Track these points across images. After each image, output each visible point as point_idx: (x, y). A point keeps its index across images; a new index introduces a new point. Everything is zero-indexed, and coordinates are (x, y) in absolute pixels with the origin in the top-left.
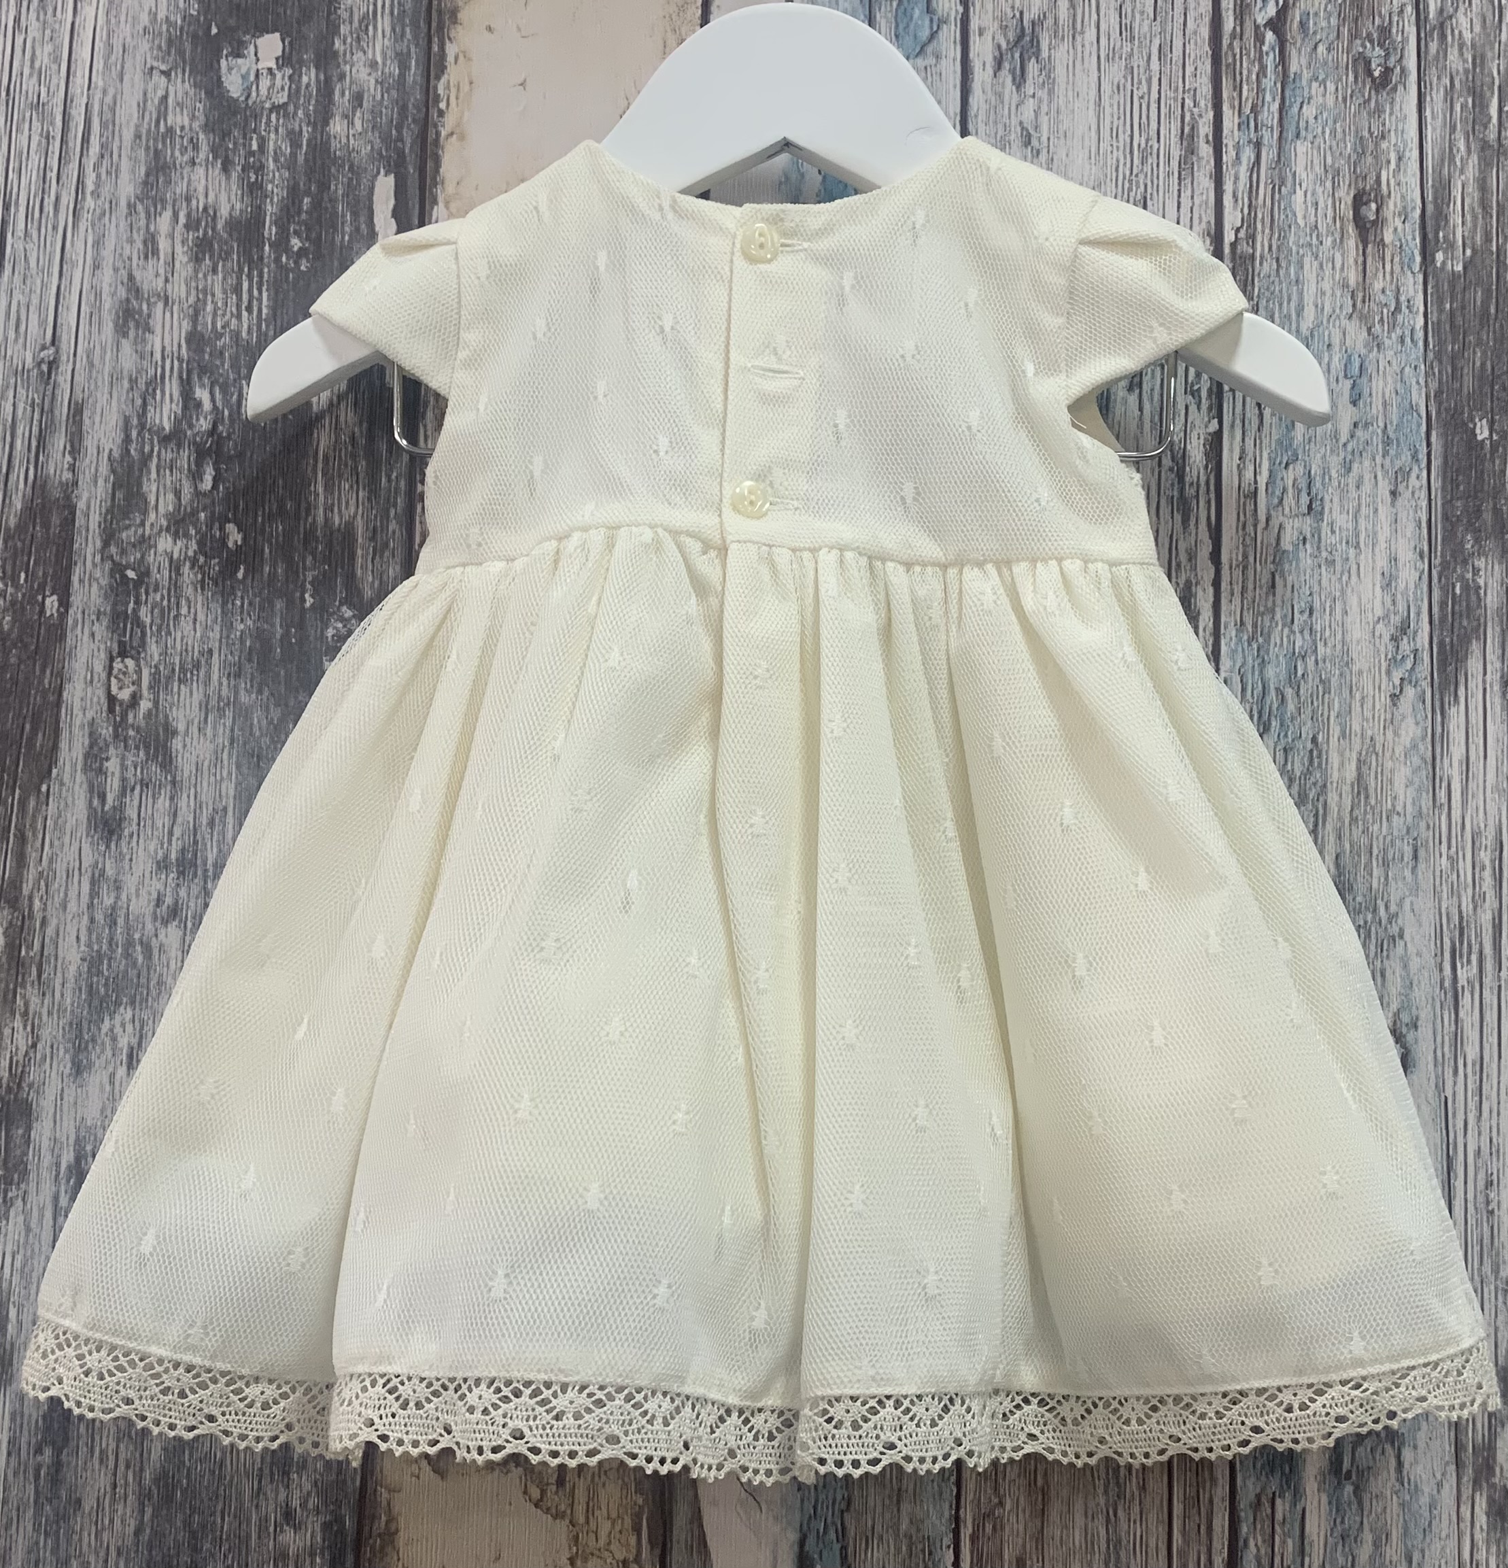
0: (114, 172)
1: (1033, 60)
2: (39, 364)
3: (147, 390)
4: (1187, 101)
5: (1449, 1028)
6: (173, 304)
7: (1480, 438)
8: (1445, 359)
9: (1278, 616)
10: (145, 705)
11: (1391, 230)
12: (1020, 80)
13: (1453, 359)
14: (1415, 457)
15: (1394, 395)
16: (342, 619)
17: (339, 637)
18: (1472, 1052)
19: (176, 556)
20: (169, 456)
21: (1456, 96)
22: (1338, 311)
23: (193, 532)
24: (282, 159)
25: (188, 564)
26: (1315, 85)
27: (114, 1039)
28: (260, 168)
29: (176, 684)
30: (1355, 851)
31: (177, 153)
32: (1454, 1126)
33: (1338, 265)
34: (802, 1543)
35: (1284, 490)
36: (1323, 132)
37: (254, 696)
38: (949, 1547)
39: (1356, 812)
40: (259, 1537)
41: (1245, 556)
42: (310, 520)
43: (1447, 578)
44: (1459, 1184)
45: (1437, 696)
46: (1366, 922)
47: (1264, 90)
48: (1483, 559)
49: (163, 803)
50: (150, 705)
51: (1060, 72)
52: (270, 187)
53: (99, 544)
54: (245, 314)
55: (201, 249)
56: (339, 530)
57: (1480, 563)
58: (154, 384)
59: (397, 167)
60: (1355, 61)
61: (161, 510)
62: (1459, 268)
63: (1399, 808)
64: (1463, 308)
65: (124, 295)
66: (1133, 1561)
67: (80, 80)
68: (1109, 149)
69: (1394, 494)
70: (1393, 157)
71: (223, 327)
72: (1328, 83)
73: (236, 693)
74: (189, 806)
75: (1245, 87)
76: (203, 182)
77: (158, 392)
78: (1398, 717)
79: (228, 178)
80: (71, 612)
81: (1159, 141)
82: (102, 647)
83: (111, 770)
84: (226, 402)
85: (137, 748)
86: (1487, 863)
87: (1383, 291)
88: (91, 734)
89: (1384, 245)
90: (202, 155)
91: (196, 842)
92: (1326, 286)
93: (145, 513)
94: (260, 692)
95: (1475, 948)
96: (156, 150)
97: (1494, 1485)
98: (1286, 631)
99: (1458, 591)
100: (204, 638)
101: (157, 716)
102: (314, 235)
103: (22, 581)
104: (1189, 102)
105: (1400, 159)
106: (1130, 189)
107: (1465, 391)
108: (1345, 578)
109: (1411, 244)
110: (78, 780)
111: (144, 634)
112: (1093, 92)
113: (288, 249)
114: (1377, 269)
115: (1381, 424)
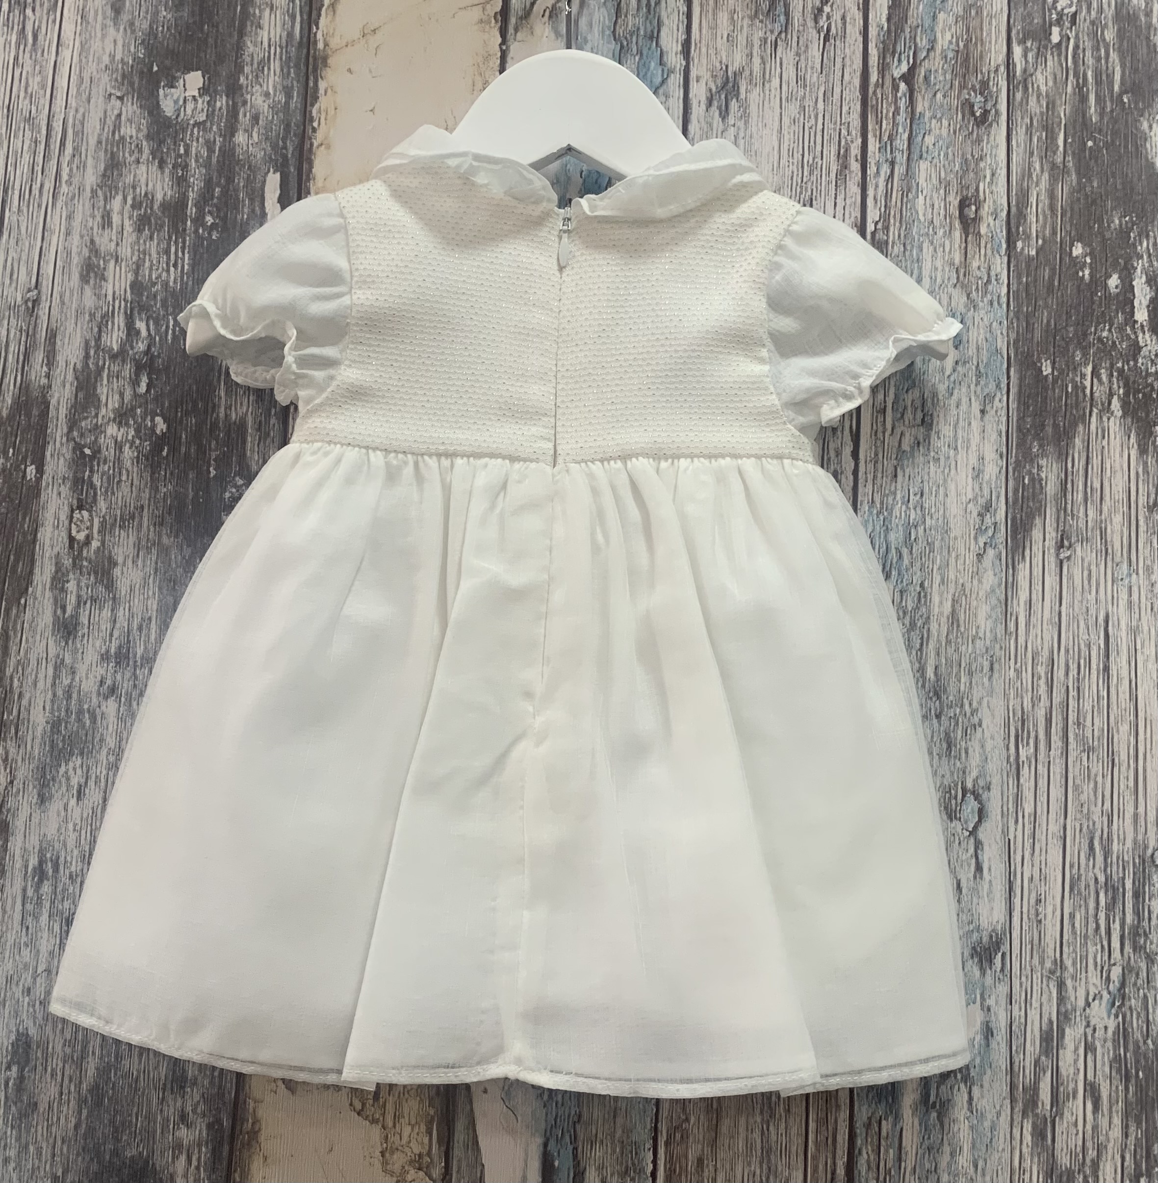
0: (82, 167)
1: (734, 100)
2: (26, 302)
3: (102, 322)
4: (843, 131)
5: (1013, 790)
6: (122, 260)
7: (1045, 373)
8: (1021, 317)
9: (899, 496)
10: (95, 544)
11: (985, 225)
12: (724, 114)
13: (1028, 316)
14: (998, 386)
15: (984, 342)
16: (236, 486)
17: (234, 499)
18: (1028, 808)
19: (119, 439)
20: (116, 368)
21: (1034, 131)
22: (946, 281)
23: (132, 422)
24: (201, 160)
25: (128, 445)
26: (934, 121)
27: (68, 779)
28: (185, 167)
29: (117, 529)
30: (949, 663)
31: (127, 155)
32: (1015, 860)
33: (947, 249)
34: (545, 1145)
35: (905, 408)
36: (939, 155)
37: (172, 539)
38: (649, 1149)
39: (951, 637)
40: (162, 1133)
41: (876, 455)
42: (215, 415)
43: (1019, 471)
44: (1017, 901)
45: (1010, 556)
46: (955, 715)
47: (898, 124)
48: (1045, 460)
49: (106, 613)
50: (99, 544)
51: (753, 109)
52: (192, 180)
53: (65, 430)
54: (172, 269)
55: (142, 223)
56: (235, 422)
57: (1043, 462)
58: (107, 317)
59: (282, 168)
60: (963, 104)
61: (110, 406)
62: (1033, 253)
63: (981, 635)
64: (1036, 281)
65: (87, 255)
66: (779, 1163)
67: (60, 102)
68: (787, 164)
69: (983, 412)
70: (988, 173)
71: (156, 278)
72: (943, 121)
73: (160, 536)
74: (124, 615)
75: (884, 122)
76: (145, 175)
77: (110, 323)
78: (981, 570)
79: (163, 173)
80: (45, 477)
81: (822, 159)
82: (66, 502)
83: (70, 589)
84: (158, 331)
85: (89, 574)
86: (1043, 675)
87: (979, 268)
88: (56, 564)
89: (980, 236)
90: (145, 156)
91: (129, 642)
92: (939, 264)
93: (98, 408)
94: (177, 536)
95: (1033, 735)
96: (112, 153)
97: (1037, 1115)
98: (904, 507)
99: (1026, 481)
100: (138, 499)
101: (103, 552)
102: (222, 214)
103: (10, 455)
104: (844, 132)
105: (993, 175)
106: (801, 193)
107: (1035, 340)
108: (946, 471)
109: (1000, 235)
110: (47, 596)
111: (95, 494)
112: (777, 123)
113: (203, 224)
114: (975, 252)
115: (975, 363)
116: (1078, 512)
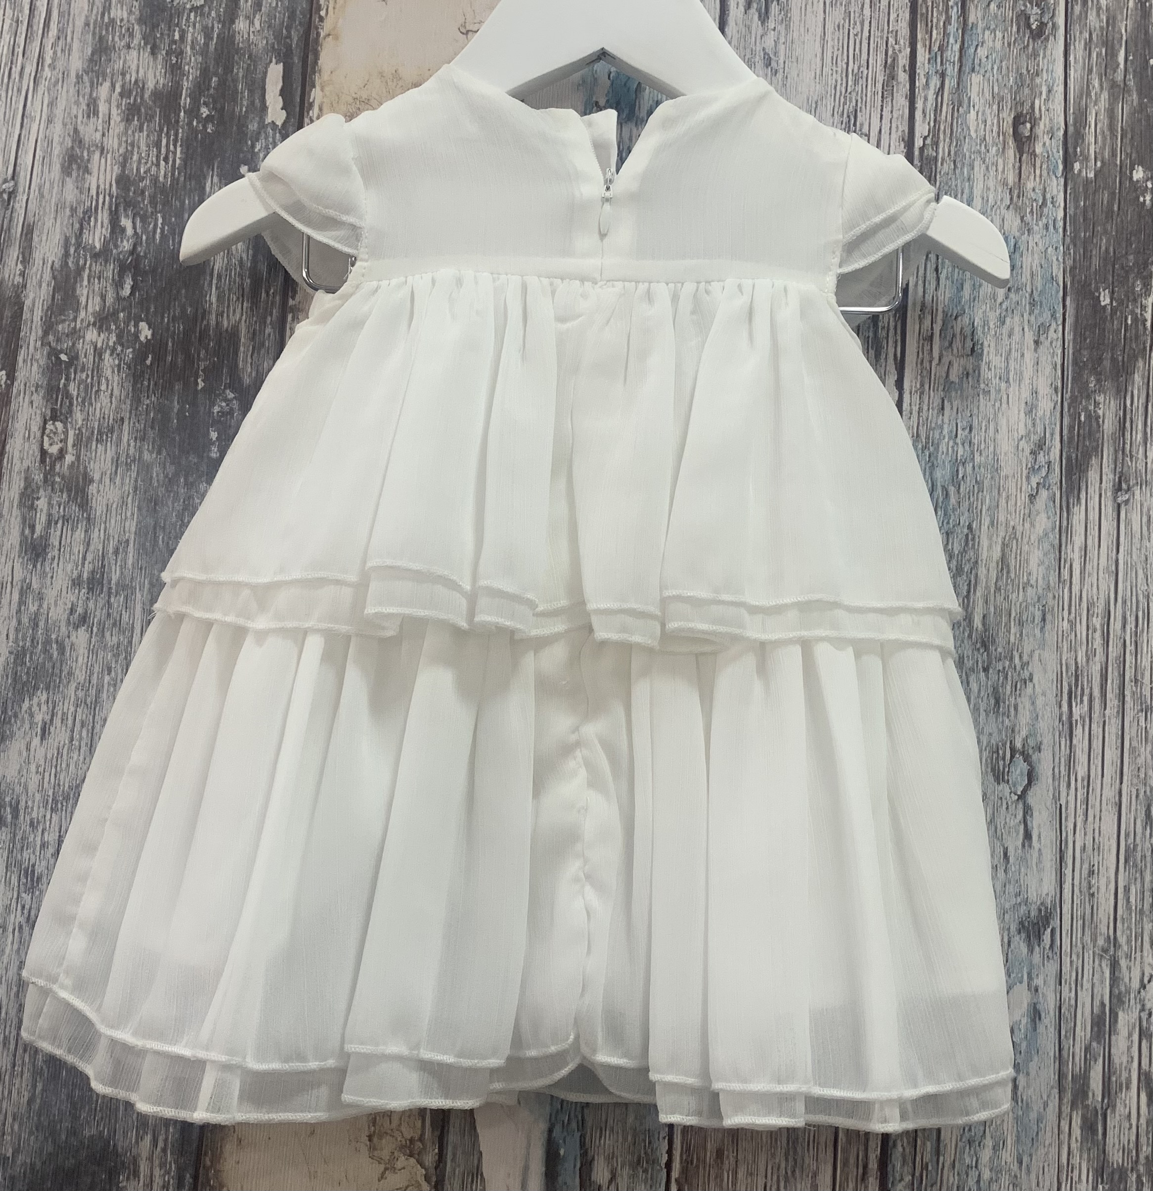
0: (68, 50)
1: (775, 3)
3: (84, 218)
4: (890, 39)
5: (1065, 751)
6: (108, 153)
7: (1103, 304)
8: (1078, 243)
9: (945, 432)
10: (69, 458)
11: (1041, 144)
12: (764, 17)
13: (1085, 243)
14: (1053, 316)
15: (1039, 269)
16: (226, 400)
17: (223, 413)
18: (1081, 771)
19: (99, 345)
20: (98, 268)
21: (1093, 47)
22: (999, 203)
23: (113, 327)
24: (198, 48)
25: (108, 352)
26: (987, 33)
27: (32, 715)
28: (180, 54)
29: (94, 443)
30: (998, 612)
31: (117, 39)
32: (1066, 827)
33: (1000, 169)
34: (550, 1131)
35: (954, 335)
36: (992, 68)
37: (154, 456)
38: (664, 1138)
39: (1000, 583)
40: (126, 1110)
41: (922, 385)
42: (205, 322)
43: (1075, 408)
44: (1068, 872)
45: (1064, 499)
46: (1004, 668)
47: (949, 34)
48: (1102, 396)
49: (80, 534)
50: (73, 458)
51: (795, 14)
52: (187, 68)
53: (40, 333)
54: (162, 163)
55: (131, 113)
56: (227, 330)
57: (1100, 398)
58: (89, 214)
59: (285, 58)
60: (1018, 17)
61: (90, 309)
62: (1091, 175)
63: (1033, 582)
64: (1094, 205)
65: (70, 145)
66: (807, 1155)
68: (830, 72)
69: (1037, 343)
70: (1044, 90)
71: (145, 172)
72: (997, 32)
73: (141, 452)
74: (99, 537)
75: (934, 32)
76: (136, 62)
77: (92, 219)
78: (1034, 513)
79: (155, 59)
80: (16, 384)
81: (868, 68)
82: (39, 412)
83: (39, 507)
84: (145, 229)
85: (62, 491)
86: (1098, 627)
87: (1034, 190)
88: (26, 479)
89: (1035, 155)
90: (136, 42)
91: (103, 566)
92: (991, 183)
93: (77, 311)
94: (159, 453)
95: (1087, 692)
96: (101, 38)
97: (1087, 1106)
98: (951, 443)
99: (1083, 419)
100: (118, 409)
101: (78, 467)
102: (219, 106)
104: (891, 41)
105: (1049, 91)
106: (845, 103)
107: (1093, 269)
108: (997, 404)
109: (1056, 155)
110: (14, 514)
111: (71, 404)
112: (820, 30)
113: (198, 116)
114: (1030, 173)
115: (1029, 290)
116: (1137, 453)
